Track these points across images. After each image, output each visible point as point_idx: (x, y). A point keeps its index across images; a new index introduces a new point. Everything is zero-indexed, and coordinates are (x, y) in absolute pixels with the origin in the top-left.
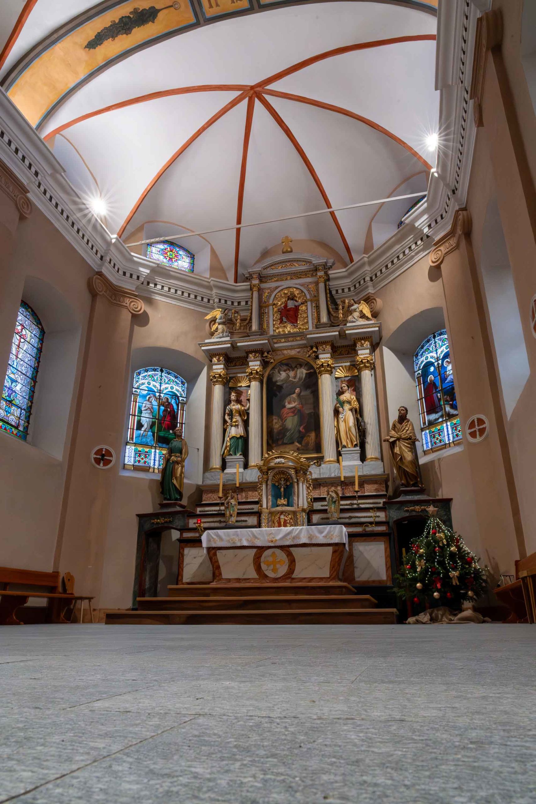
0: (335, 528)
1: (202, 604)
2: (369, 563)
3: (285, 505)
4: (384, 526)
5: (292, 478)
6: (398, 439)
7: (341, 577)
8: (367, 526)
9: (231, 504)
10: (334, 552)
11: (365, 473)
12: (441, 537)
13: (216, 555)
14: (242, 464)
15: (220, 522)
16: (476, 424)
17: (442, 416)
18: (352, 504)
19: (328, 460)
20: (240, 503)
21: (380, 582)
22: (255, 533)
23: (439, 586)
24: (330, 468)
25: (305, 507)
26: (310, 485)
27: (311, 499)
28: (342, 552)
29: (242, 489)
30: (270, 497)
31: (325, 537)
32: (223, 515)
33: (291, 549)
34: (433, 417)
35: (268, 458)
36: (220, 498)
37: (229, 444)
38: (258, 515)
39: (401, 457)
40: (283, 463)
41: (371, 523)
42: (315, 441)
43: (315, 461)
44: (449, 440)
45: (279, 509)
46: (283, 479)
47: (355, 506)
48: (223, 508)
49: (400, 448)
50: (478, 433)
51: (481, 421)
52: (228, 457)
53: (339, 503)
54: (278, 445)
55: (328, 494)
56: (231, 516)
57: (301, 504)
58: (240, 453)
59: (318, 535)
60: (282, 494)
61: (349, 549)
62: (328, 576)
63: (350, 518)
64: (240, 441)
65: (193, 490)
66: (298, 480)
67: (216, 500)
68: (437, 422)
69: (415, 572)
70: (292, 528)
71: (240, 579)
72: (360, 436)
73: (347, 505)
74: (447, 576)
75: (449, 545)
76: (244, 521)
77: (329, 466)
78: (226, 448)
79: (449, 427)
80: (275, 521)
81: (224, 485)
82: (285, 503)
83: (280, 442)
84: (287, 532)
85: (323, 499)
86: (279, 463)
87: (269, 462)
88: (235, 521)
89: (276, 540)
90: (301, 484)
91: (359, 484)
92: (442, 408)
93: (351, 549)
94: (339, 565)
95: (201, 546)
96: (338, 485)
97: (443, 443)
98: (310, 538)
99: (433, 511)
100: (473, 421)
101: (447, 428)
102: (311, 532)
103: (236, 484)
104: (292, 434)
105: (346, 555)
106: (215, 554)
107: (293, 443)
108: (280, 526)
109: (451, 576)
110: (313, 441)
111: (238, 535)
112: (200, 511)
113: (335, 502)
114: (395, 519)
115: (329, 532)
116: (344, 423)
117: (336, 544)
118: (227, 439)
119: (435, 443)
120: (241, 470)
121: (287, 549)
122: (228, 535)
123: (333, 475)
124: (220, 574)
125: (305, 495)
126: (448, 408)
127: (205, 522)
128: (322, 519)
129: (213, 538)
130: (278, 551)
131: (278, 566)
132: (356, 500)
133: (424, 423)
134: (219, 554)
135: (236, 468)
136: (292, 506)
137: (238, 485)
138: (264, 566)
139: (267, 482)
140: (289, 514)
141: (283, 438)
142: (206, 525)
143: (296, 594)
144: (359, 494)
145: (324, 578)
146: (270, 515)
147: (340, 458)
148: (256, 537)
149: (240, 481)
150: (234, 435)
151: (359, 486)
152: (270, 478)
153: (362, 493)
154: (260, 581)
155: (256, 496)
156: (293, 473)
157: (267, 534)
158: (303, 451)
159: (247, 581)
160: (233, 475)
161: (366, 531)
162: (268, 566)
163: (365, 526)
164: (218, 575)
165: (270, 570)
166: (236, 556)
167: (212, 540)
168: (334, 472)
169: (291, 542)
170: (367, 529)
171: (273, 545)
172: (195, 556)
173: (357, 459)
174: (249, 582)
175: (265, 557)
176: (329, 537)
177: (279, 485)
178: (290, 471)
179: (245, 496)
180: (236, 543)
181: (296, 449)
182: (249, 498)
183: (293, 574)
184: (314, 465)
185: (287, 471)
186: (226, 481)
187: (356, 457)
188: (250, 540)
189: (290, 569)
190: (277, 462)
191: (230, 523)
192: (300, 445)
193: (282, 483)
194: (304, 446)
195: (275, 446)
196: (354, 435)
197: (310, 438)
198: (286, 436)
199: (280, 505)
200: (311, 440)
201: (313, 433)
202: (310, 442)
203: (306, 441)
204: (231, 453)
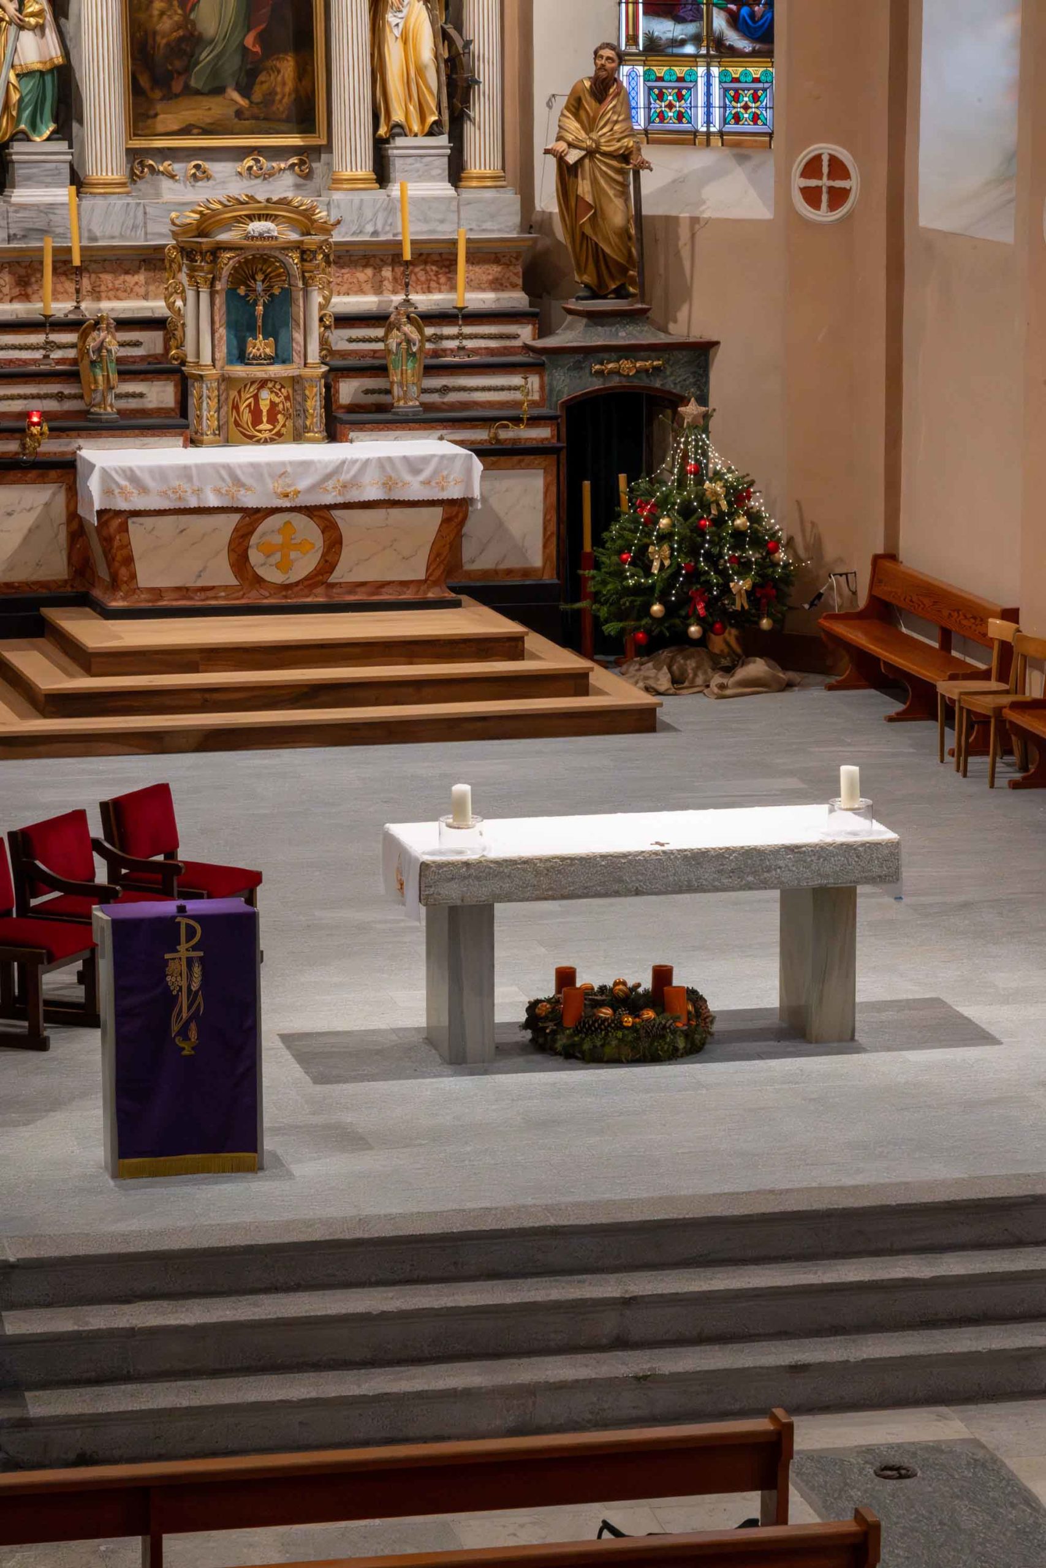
0: (452, 460)
1: (207, 696)
2: (500, 525)
3: (270, 359)
4: (545, 426)
5: (290, 276)
6: (591, 153)
8: (506, 427)
9: (109, 351)
10: (446, 521)
12: (715, 493)
13: (127, 531)
14: (63, 173)
15: (60, 397)
16: (825, 170)
17: (696, 39)
19: (347, 174)
21: (526, 572)
22: (238, 471)
23: (700, 608)
24: (360, 208)
30: (222, 331)
31: (427, 483)
33: (335, 513)
34: (665, 29)
35: (223, 212)
37: (15, 96)
39: (595, 213)
40: (276, 238)
41: (516, 420)
42: (296, 90)
43: (294, 159)
44: (708, 122)
45: (259, 372)
46: (260, 277)
49: (594, 182)
50: (825, 197)
51: (838, 169)
58: (51, 132)
59: (408, 478)
60: (260, 323)
62: (423, 577)
63: (445, 390)
64: (50, 81)
68: (676, 51)
69: (648, 573)
71: (187, 589)
72: (450, 95)
74: (725, 590)
75: (732, 515)
76: (134, 395)
77: (347, 195)
79: (715, 82)
80: (242, 407)
82: (270, 351)
83: (177, 86)
84: (329, 470)
86: (261, 237)
87: (220, 224)
89: (297, 492)
92: (700, 11)
96: (384, 263)
97: (685, 126)
98: (388, 485)
99: (695, 417)
100: (818, 158)
101: (709, 85)
102: (389, 469)
104: (219, 56)
106: (124, 528)
107: (220, 90)
109: (734, 591)
110: (290, 86)
111: (190, 479)
113: (416, 354)
114: (565, 398)
115: (437, 471)
116: (400, 43)
117: (452, 502)
118: (8, 74)
119: (661, 116)
121: (321, 513)
122: (163, 478)
124: (133, 576)
126: (719, 22)
130: (301, 522)
131: (293, 555)
133: (632, 39)
134: (133, 525)
135: (46, 184)
136: (286, 361)
138: (255, 557)
139: (212, 285)
145: (412, 582)
146: (223, 387)
147: (388, 169)
150: (31, 64)
154: (244, 594)
155: (125, 291)
156: (296, 264)
157: (272, 476)
158: (254, 121)
159: (210, 594)
160: (46, 213)
161: (498, 441)
162: (268, 556)
163: (497, 428)
164: (125, 579)
165: (271, 565)
166: (182, 531)
167: (117, 491)
168: (371, 220)
169: (336, 496)
170: (503, 435)
171: (289, 505)
172: (9, 511)
173: (439, 175)
174: (216, 598)
175: (264, 534)
176: (437, 483)
177: (249, 293)
178: (291, 257)
179: (89, 288)
180: (185, 500)
181: (231, 112)
182: (103, 295)
183: (331, 573)
184: (288, 172)
185: (282, 257)
186: (22, 233)
187: (437, 168)
188: (224, 491)
189: (326, 561)
190: (256, 234)
191: (109, 414)
192: (247, 102)
193: (259, 287)
194: (257, 104)
195: (162, 99)
196: (431, 92)
197: (279, 78)
198: (197, 63)
199: (255, 358)
200: (284, 84)
201: (289, 58)
202: (278, 89)
203: (265, 86)
204: (22, 126)
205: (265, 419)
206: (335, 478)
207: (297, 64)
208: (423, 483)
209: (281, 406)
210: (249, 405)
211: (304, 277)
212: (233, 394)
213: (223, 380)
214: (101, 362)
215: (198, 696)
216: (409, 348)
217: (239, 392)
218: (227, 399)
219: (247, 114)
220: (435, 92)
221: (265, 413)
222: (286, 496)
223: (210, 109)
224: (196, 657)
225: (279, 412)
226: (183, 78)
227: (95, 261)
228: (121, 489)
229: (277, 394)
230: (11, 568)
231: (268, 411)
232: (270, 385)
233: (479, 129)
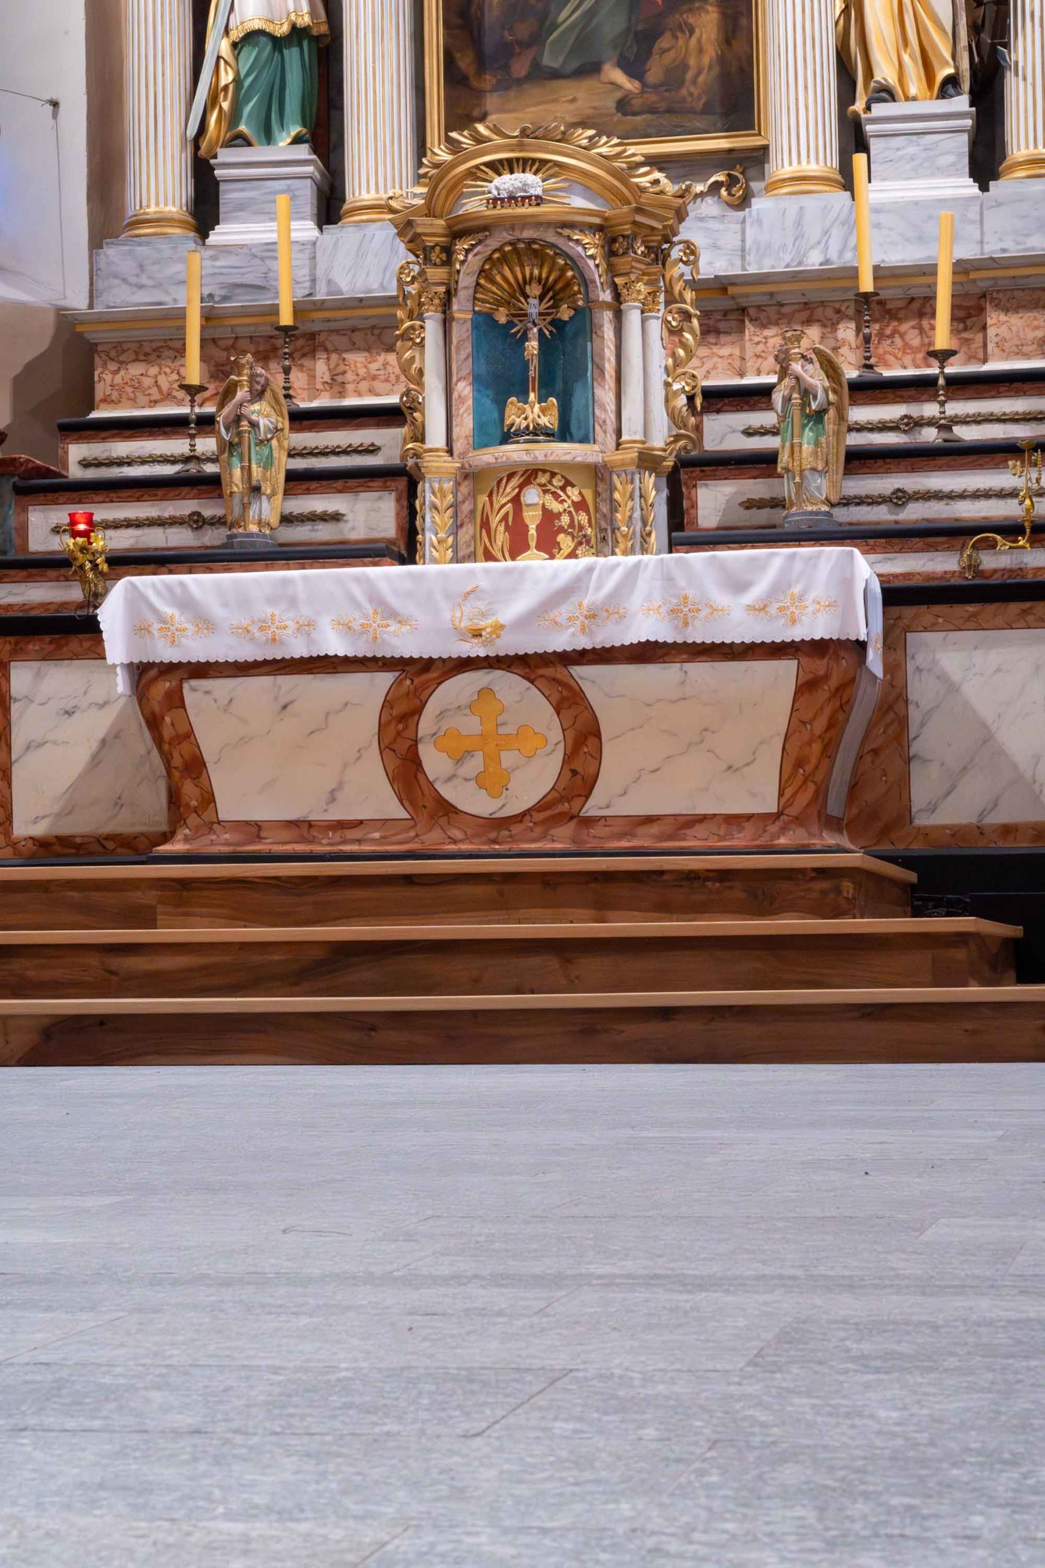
0: (812, 562)
2: (986, 738)
3: (549, 434)
5: (586, 283)
7: (835, 806)
8: (990, 545)
9: (254, 425)
10: (805, 687)
11: (993, 248)
13: (182, 705)
14: (307, 193)
15: (197, 522)
18: (914, 424)
20: (301, 419)
22: (384, 588)
24: (799, 223)
25: (659, 438)
26: (687, 316)
27: (691, 399)
28: (849, 684)
29: (312, 336)
30: (464, 389)
31: (760, 609)
32: (212, 485)
33: (578, 671)
35: (453, 165)
36: (193, 391)
37: (227, 77)
38: (402, 483)
40: (539, 200)
41: (1011, 530)
42: (722, 60)
43: (720, 177)
45: (515, 453)
46: (535, 290)
47: (930, 436)
48: (206, 445)
52: (225, 155)
53: (841, 417)
54: (508, 83)
55: (784, 372)
56: (256, 490)
57: (632, 431)
58: (295, 129)
59: (720, 598)
60: (533, 372)
61: (889, 668)
62: (772, 808)
63: (900, 498)
64: (292, 56)
65: (39, 342)
66: (617, 296)
67: (167, 397)
70: (585, 561)
71: (310, 824)
72: (975, 29)
73: (883, 427)
76: (324, 520)
77: (792, 205)
78: (213, 100)
80: (494, 521)
81: (209, 317)
82: (549, 421)
83: (520, 67)
84: (559, 583)
85: (756, 397)
86: (512, 198)
87: (456, 191)
88: (274, 520)
89: (499, 628)
90: (633, 318)
91: (954, 307)
93: (894, 667)
94: (829, 748)
95: (97, 651)
98: (680, 612)
102: (682, 583)
103: (274, 310)
104: (591, 13)
105: (866, 700)
106: (176, 700)
107: (592, 69)
108: (517, 548)
110: (711, 53)
111: (293, 602)
112: (85, 464)
113: (819, 415)
115: (778, 588)
117: (819, 648)
118: (218, 45)
120: (305, 229)
121: (559, 672)
122: (243, 601)
123: (814, 261)
124: (209, 799)
125: (658, 377)
127: (116, 525)
128: (750, 504)
129: (162, 619)
131: (508, 759)
132: (933, 398)
134: (194, 693)
135: (272, 216)
136: (585, 438)
137: (286, 318)
138: (434, 762)
139: (446, 304)
140: (568, 483)
141: (537, 39)
142: (122, 540)
143: (602, 907)
144: (953, 368)
145: (749, 817)
146: (464, 489)
147: (859, 160)
148: (392, 614)
149: (301, 293)
150: (257, 25)
151: (954, 318)
152: (466, 281)
153: (971, 358)
154: (417, 835)
155: (387, 380)
156: (593, 257)
157: (448, 596)
158: (649, 116)
159: (351, 834)
160: (262, 259)
161: (979, 573)
162: (459, 761)
163: (973, 547)
164: (194, 803)
165: (466, 780)
166: (285, 707)
167: (156, 626)
168: (819, 243)
169: (573, 634)
170: (990, 561)
171: (482, 654)
172: (69, 707)
173: (953, 165)
174: (359, 841)
175: (442, 715)
176: (780, 609)
177: (516, 320)
178: (577, 241)
179: (327, 378)
180: (282, 643)
181: (611, 104)
182: (350, 387)
183: (587, 797)
184: (709, 200)
185: (560, 242)
186: (223, 292)
187: (948, 153)
188: (356, 626)
189: (574, 772)
190: (504, 195)
191: (251, 535)
192: (637, 84)
193: (533, 308)
194: (655, 87)
195: (494, 90)
196: (943, 30)
197: (693, 41)
198: (555, 26)
199: (518, 434)
200: (701, 50)
201: (710, 8)
202: (692, 62)
203: (669, 57)
204: (243, 127)
205: (533, 543)
206: (574, 599)
207: (724, 15)
208: (751, 608)
209: (565, 520)
210: (505, 518)
211: (615, 287)
212: (483, 498)
213: (466, 477)
214: (239, 444)
215: (93, 961)
216: (805, 404)
217: (490, 496)
218: (473, 512)
219: (637, 103)
220: (949, 29)
221: (532, 532)
222: (477, 634)
223: (573, 100)
224: (149, 897)
225: (561, 530)
226: (531, 53)
227: (337, 332)
228: (164, 622)
229: (556, 496)
230: (68, 811)
231: (538, 528)
232: (543, 479)
233: (1025, 79)
